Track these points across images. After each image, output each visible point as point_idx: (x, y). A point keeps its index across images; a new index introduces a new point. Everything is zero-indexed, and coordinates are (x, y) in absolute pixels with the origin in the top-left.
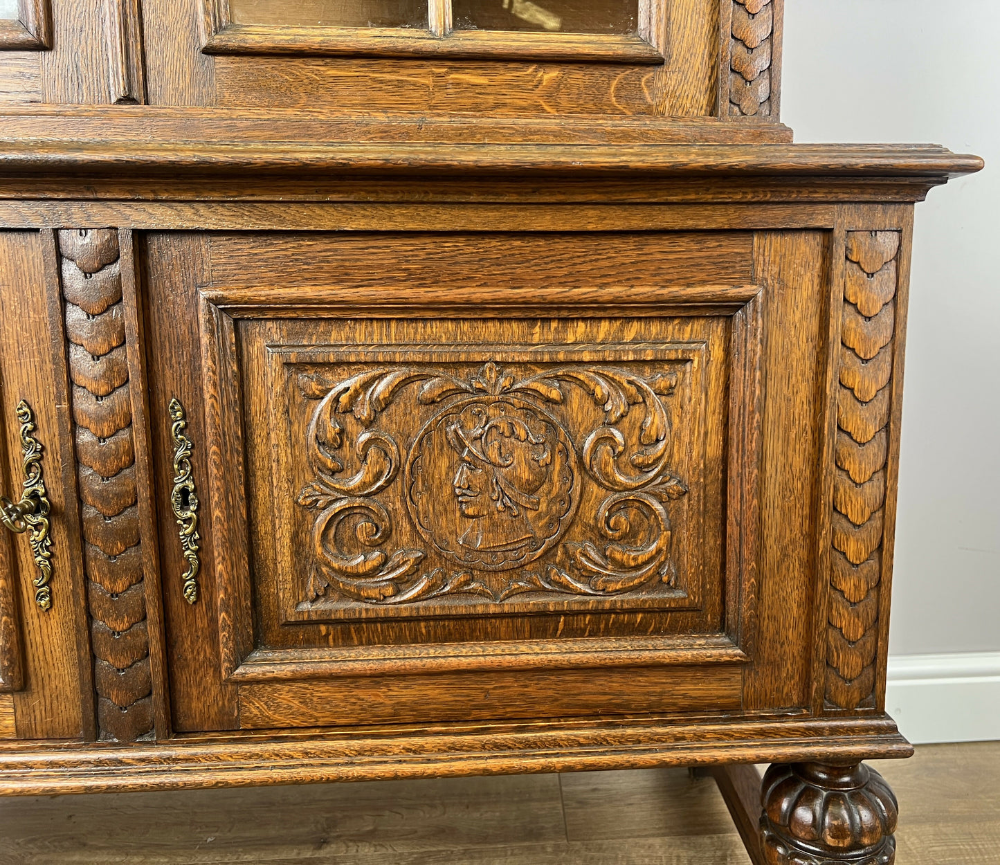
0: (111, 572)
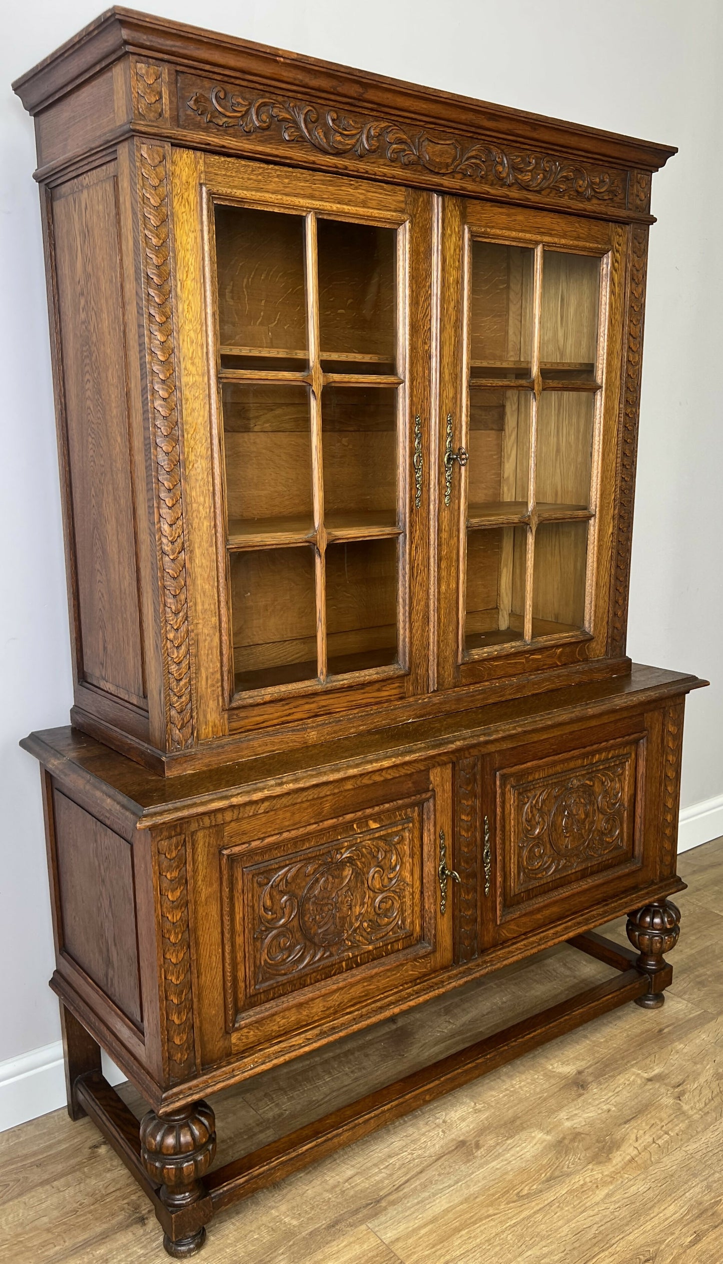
0: (468, 891)
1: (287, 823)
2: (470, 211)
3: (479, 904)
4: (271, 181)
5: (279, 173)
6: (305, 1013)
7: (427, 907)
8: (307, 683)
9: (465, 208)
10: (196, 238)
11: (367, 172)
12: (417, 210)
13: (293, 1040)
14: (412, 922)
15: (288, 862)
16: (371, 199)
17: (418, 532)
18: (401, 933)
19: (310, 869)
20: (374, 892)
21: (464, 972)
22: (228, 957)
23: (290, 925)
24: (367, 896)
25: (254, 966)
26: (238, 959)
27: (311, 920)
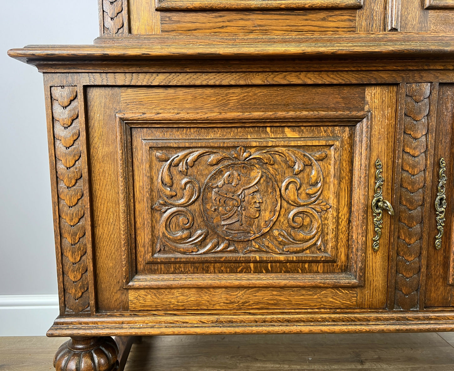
0: (410, 235)
3: (424, 253)
6: (205, 298)
7: (354, 237)
13: (187, 317)
14: (336, 248)
15: (187, 145)
18: (320, 255)
19: (212, 158)
20: (288, 202)
21: (398, 319)
22: (122, 216)
23: (190, 208)
24: (279, 205)
25: (152, 235)
26: (138, 225)
27: (213, 209)
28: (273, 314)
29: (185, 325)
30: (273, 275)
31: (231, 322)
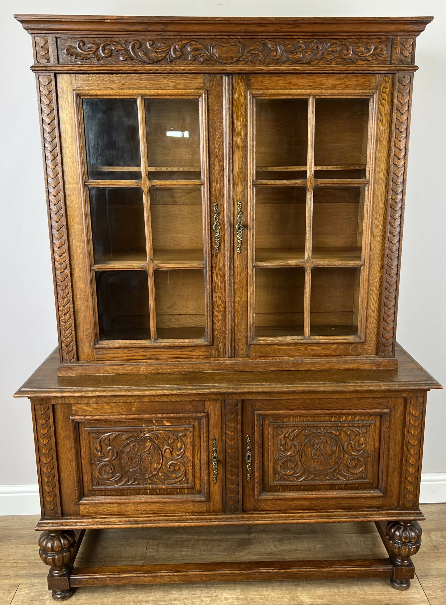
0: (232, 475)
1: (109, 411)
2: (253, 81)
3: (240, 484)
4: (114, 83)
5: (119, 78)
6: (123, 508)
7: (203, 476)
8: (143, 341)
9: (249, 80)
10: (71, 117)
11: (171, 70)
12: (212, 86)
13: (112, 519)
14: (194, 481)
15: (109, 431)
16: (179, 84)
17: (217, 267)
18: (185, 485)
19: (124, 437)
20: (166, 458)
21: (227, 519)
22: (74, 468)
23: (112, 462)
24: (161, 460)
25: (92, 477)
26: (84, 471)
27: (125, 463)
28: (159, 516)
29: (111, 523)
30: (160, 496)
31: (136, 521)
